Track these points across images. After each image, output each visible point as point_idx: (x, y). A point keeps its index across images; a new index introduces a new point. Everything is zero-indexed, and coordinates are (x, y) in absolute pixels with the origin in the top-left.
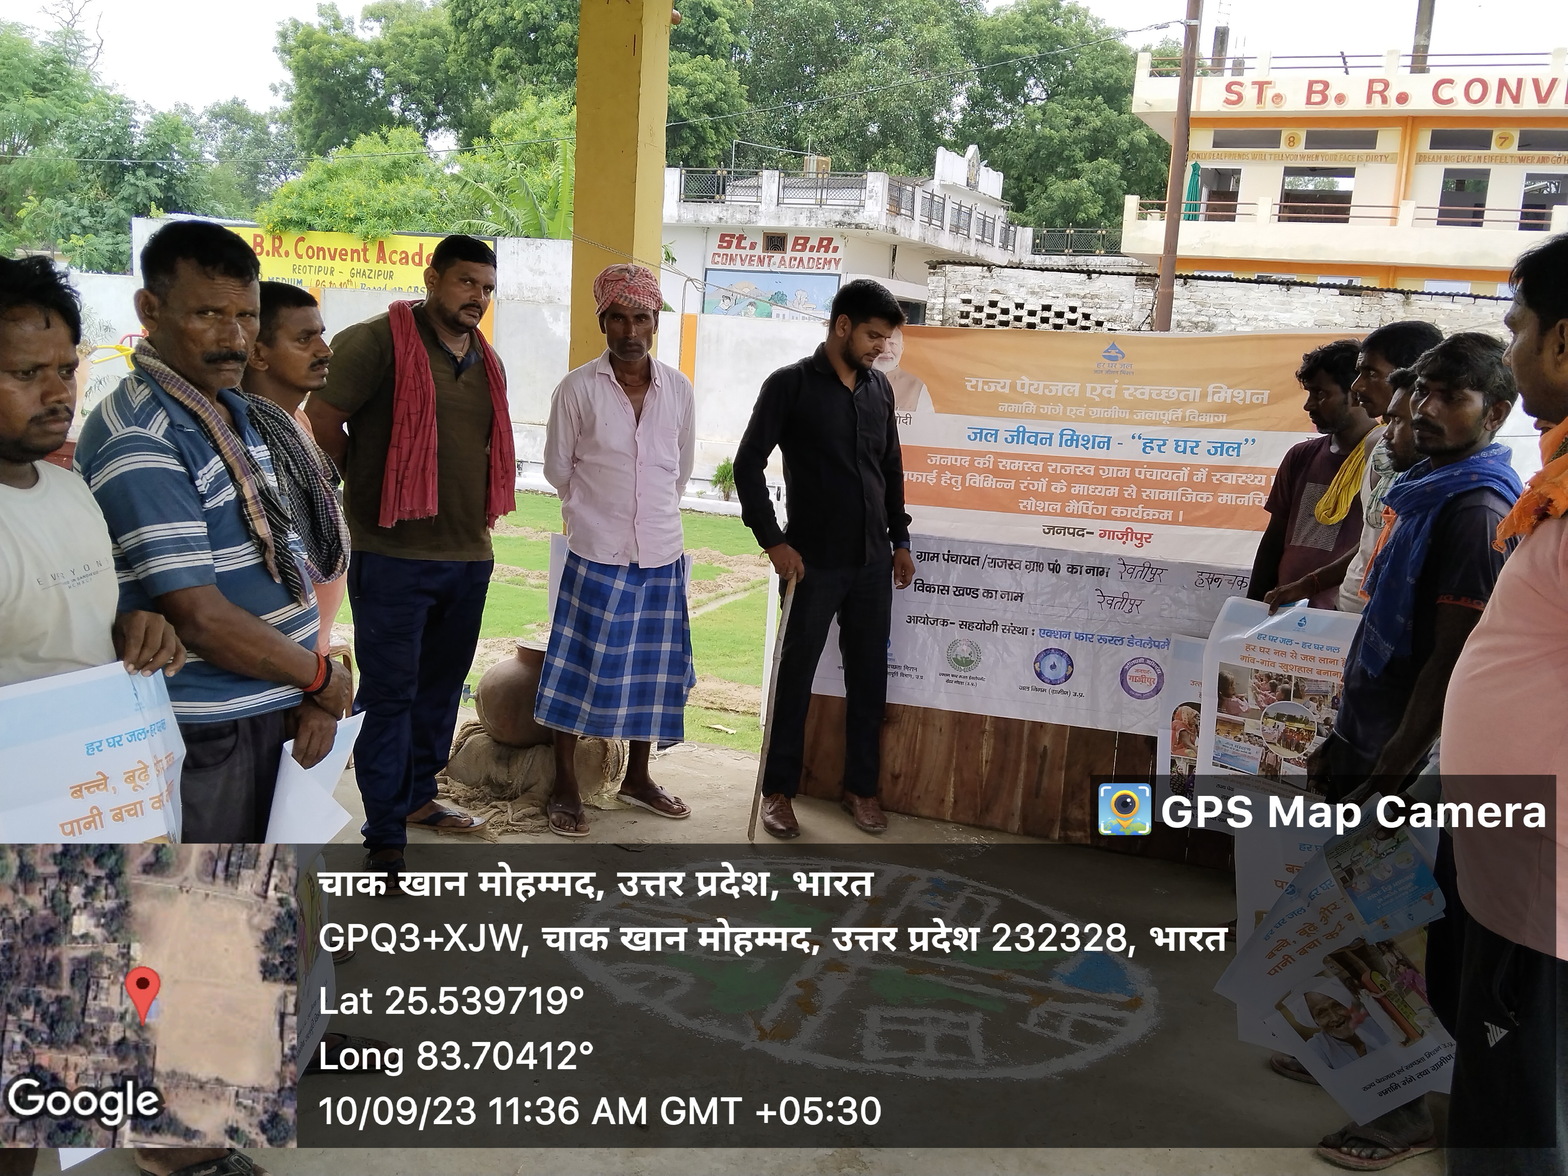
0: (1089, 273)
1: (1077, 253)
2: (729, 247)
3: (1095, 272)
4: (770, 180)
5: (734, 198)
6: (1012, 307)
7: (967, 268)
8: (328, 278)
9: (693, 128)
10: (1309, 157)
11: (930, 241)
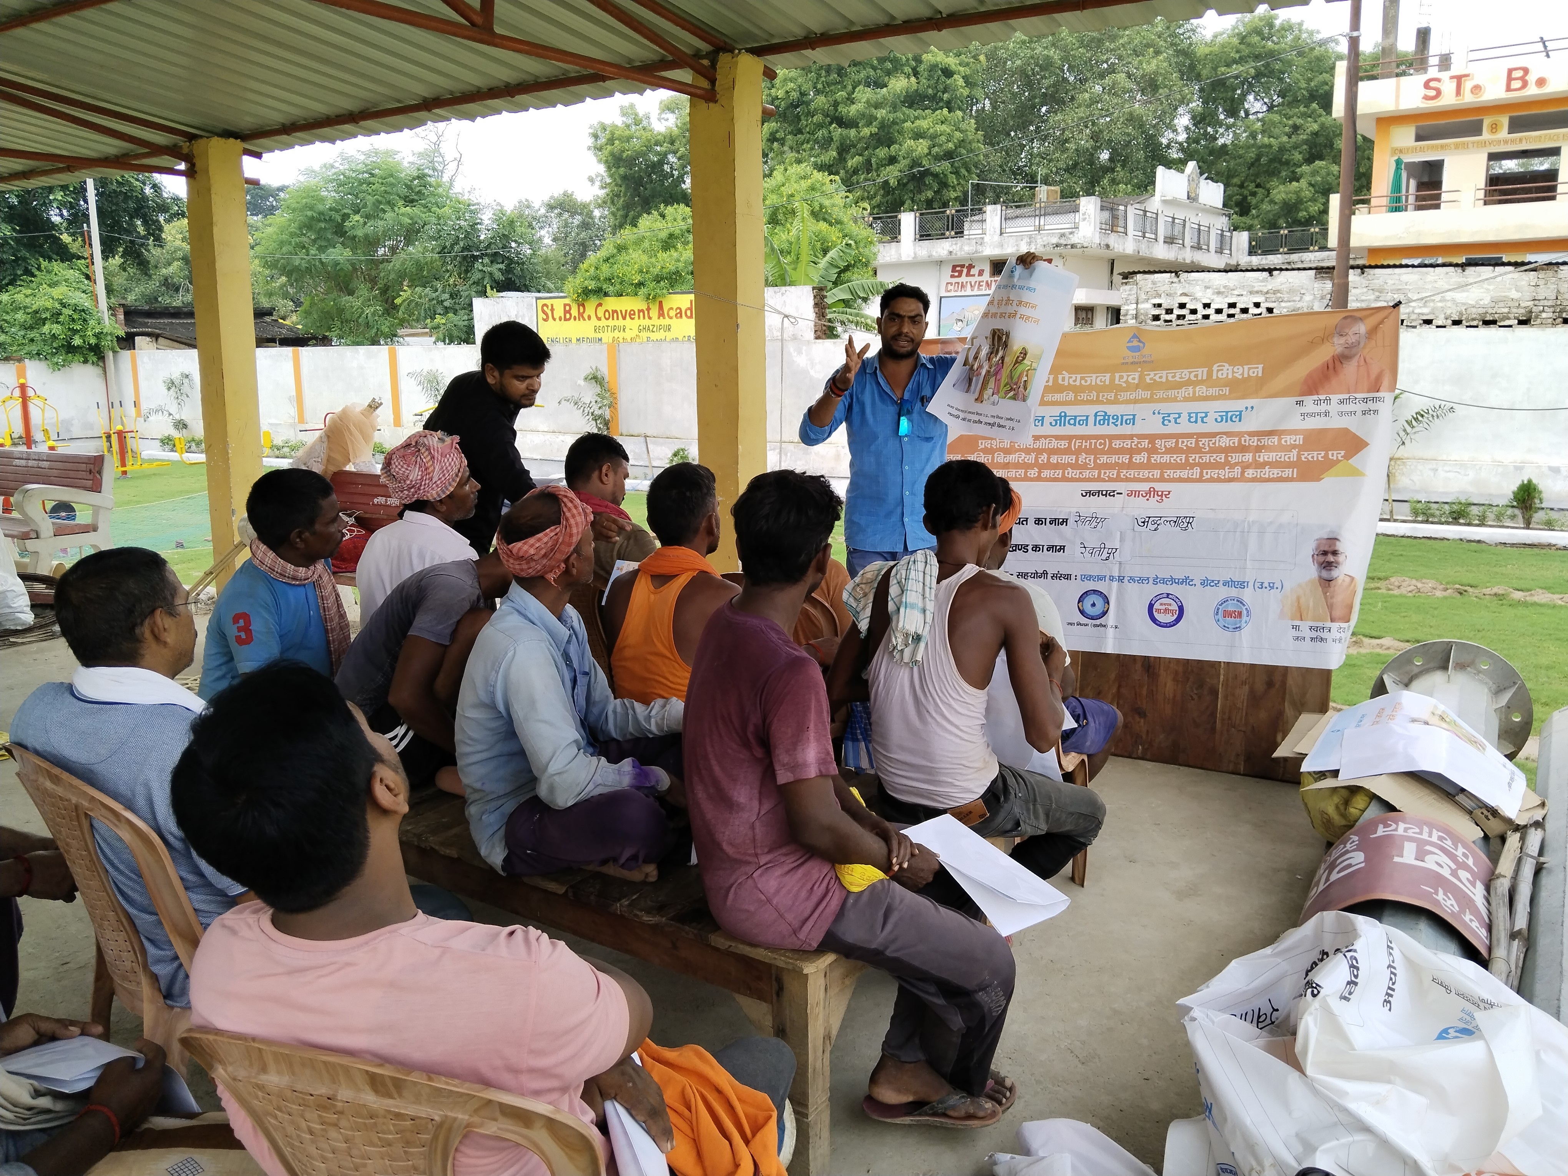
0: (1270, 271)
1: (1292, 251)
2: (960, 276)
3: (1276, 269)
4: (993, 213)
5: (972, 232)
6: (1199, 307)
7: (1156, 275)
8: (621, 335)
9: (936, 176)
10: (1513, 141)
11: (1145, 252)
